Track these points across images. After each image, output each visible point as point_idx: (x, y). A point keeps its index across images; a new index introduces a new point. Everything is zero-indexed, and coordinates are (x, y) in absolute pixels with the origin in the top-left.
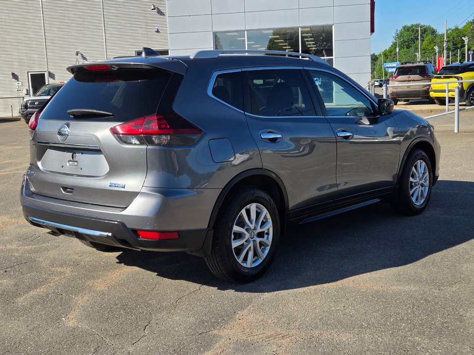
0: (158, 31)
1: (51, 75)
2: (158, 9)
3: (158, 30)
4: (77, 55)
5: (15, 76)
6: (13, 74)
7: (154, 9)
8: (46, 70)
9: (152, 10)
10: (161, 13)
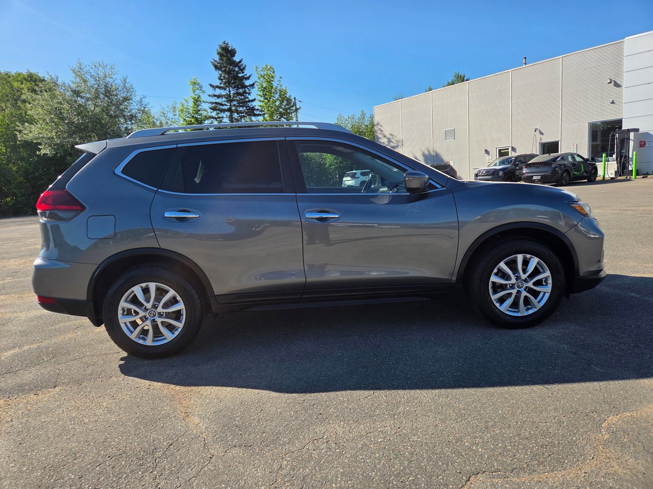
0: (613, 103)
1: (514, 149)
2: (615, 82)
3: (613, 101)
4: (535, 131)
5: (487, 152)
6: (486, 150)
7: (611, 82)
8: (510, 145)
9: (609, 83)
10: (617, 85)
